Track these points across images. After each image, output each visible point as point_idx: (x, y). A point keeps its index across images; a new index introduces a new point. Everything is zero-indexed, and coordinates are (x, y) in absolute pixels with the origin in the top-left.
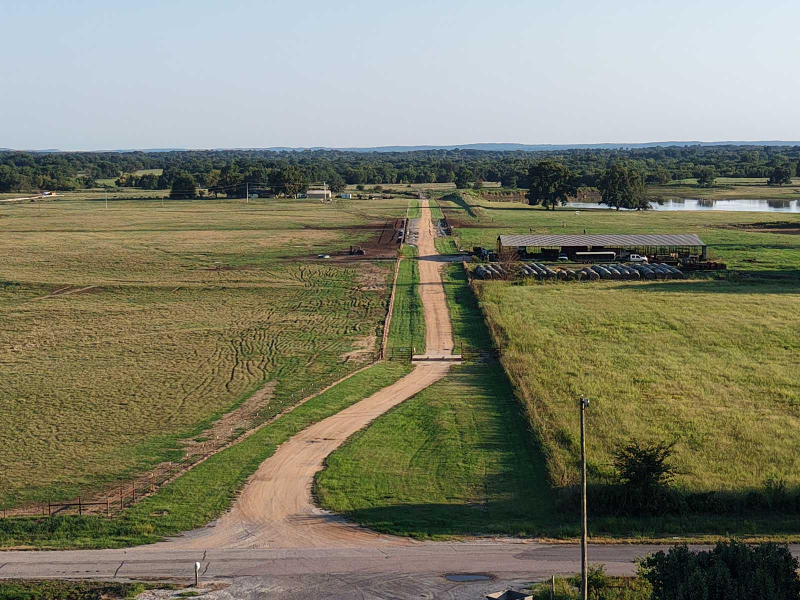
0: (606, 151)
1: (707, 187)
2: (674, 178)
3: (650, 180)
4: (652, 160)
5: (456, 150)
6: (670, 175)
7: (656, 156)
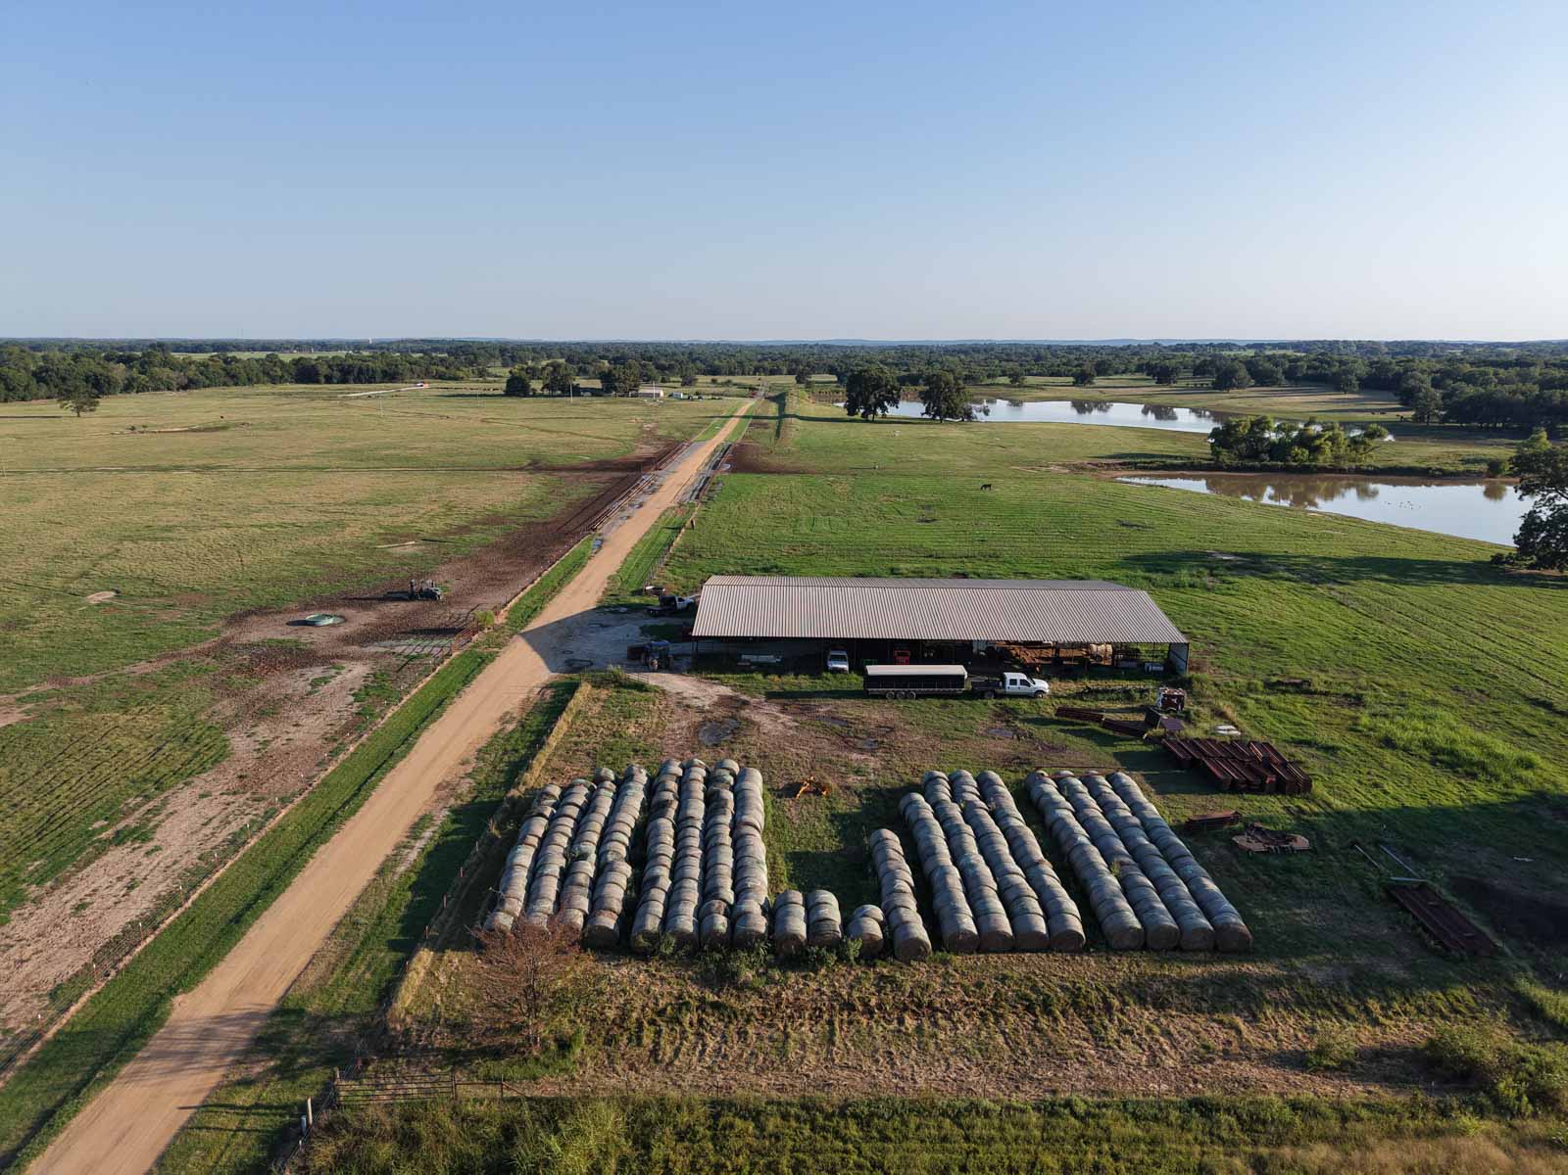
0: (927, 347)
1: (1019, 386)
2: (989, 376)
3: (967, 378)
4: (963, 357)
5: (817, 345)
6: (986, 373)
7: (966, 353)
